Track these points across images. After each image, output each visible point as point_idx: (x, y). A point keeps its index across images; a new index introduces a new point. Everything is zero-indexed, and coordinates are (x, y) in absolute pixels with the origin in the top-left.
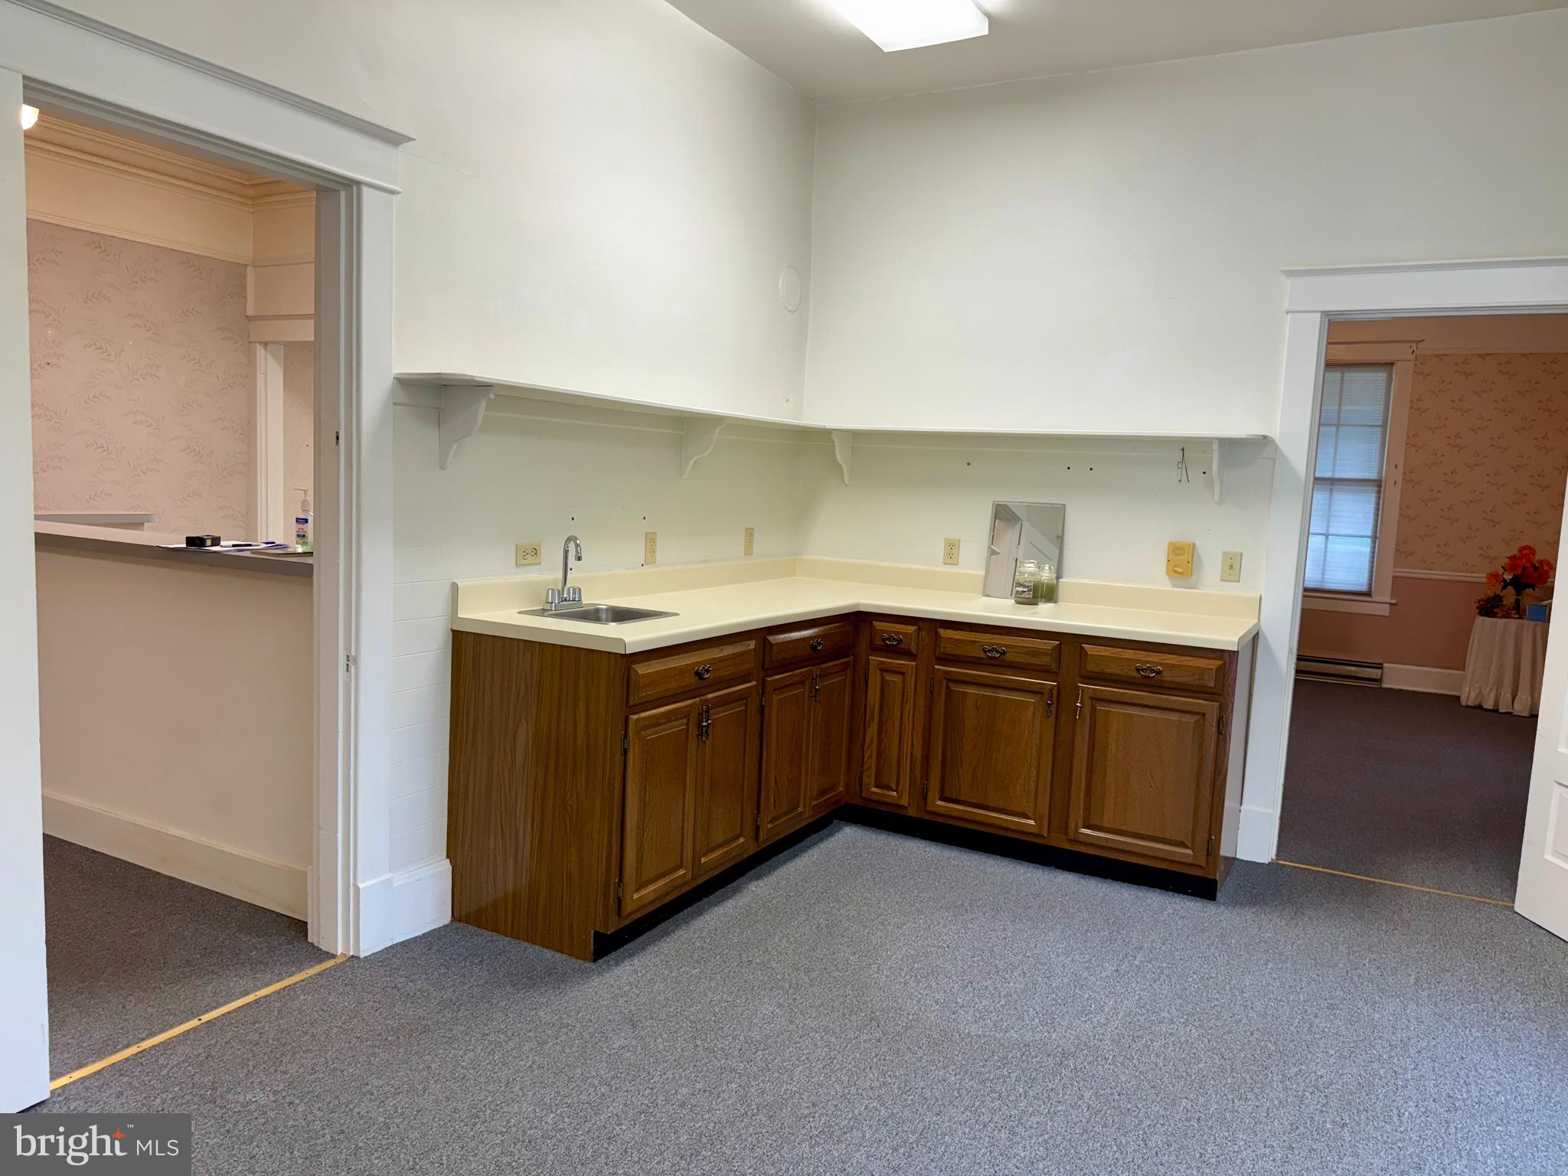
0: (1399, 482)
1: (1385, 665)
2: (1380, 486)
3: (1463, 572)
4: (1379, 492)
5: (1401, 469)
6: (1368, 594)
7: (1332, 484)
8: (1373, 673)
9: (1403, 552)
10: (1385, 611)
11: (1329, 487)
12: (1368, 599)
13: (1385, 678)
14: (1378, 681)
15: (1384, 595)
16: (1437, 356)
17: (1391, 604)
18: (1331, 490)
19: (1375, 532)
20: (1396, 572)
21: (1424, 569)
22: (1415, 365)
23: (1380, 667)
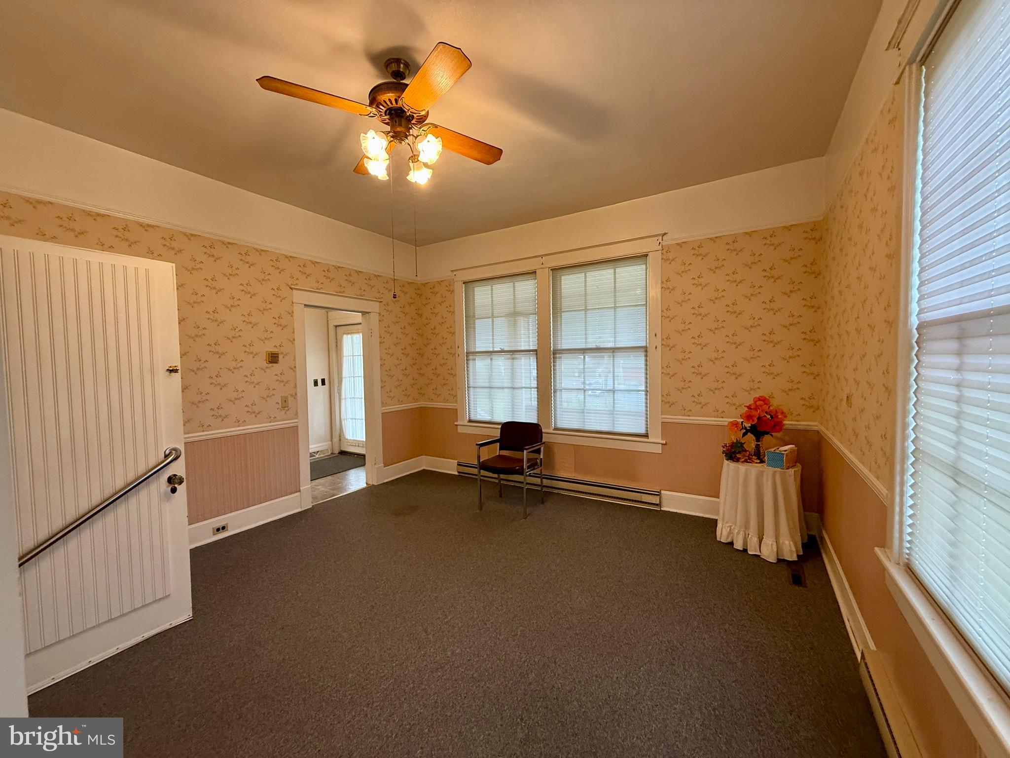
0: (659, 349)
1: (663, 492)
2: (646, 351)
3: (715, 417)
4: (646, 356)
5: (659, 335)
6: (646, 436)
7: (613, 352)
8: (655, 500)
9: (668, 403)
10: (658, 449)
11: (611, 354)
12: (646, 440)
13: (664, 502)
14: (659, 505)
15: (656, 437)
16: (678, 244)
17: (662, 444)
18: (614, 357)
19: (646, 387)
20: (662, 418)
21: (684, 415)
22: (662, 254)
23: (659, 494)
